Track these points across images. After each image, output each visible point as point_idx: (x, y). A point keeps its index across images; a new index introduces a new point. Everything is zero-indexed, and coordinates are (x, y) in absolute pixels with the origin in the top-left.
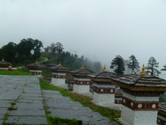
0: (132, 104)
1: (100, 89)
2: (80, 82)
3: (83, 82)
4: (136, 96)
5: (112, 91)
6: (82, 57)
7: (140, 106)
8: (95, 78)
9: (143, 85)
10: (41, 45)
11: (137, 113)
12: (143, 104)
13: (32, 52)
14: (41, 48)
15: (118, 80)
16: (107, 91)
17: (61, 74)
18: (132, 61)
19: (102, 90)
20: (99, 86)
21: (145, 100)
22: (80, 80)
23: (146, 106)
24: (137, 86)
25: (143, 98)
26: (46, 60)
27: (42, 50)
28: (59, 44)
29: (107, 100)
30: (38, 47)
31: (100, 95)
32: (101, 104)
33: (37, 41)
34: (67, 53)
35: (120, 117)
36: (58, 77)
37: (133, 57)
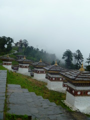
0: (73, 92)
1: (52, 78)
2: (39, 71)
3: (41, 71)
4: (76, 86)
5: (61, 79)
6: (42, 50)
7: (79, 93)
8: (49, 70)
9: (81, 79)
10: (12, 41)
11: (77, 98)
12: (81, 92)
13: (6, 46)
14: (12, 43)
15: (64, 74)
16: (57, 80)
17: (26, 65)
18: (77, 54)
19: (54, 79)
20: (51, 76)
21: (83, 89)
22: (39, 70)
23: (83, 93)
24: (77, 80)
25: (81, 87)
26: (16, 52)
27: (13, 44)
28: (26, 40)
29: (57, 86)
30: (10, 43)
31: (52, 82)
32: (53, 89)
33: (9, 38)
34: (31, 47)
35: (65, 99)
36: (23, 67)
37: (79, 51)
